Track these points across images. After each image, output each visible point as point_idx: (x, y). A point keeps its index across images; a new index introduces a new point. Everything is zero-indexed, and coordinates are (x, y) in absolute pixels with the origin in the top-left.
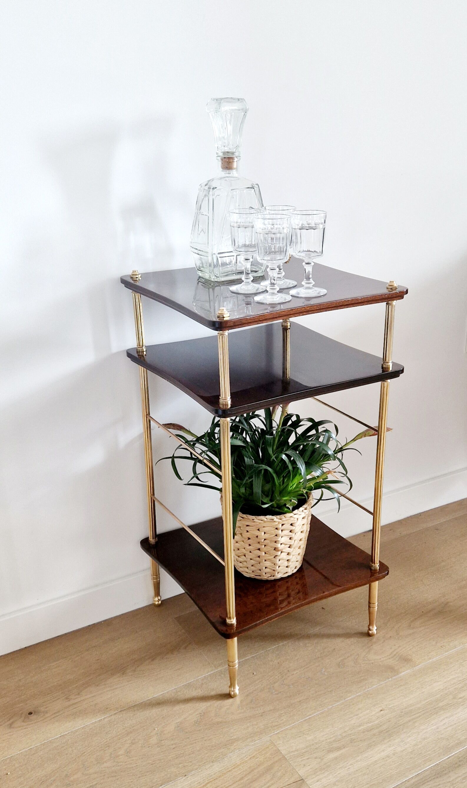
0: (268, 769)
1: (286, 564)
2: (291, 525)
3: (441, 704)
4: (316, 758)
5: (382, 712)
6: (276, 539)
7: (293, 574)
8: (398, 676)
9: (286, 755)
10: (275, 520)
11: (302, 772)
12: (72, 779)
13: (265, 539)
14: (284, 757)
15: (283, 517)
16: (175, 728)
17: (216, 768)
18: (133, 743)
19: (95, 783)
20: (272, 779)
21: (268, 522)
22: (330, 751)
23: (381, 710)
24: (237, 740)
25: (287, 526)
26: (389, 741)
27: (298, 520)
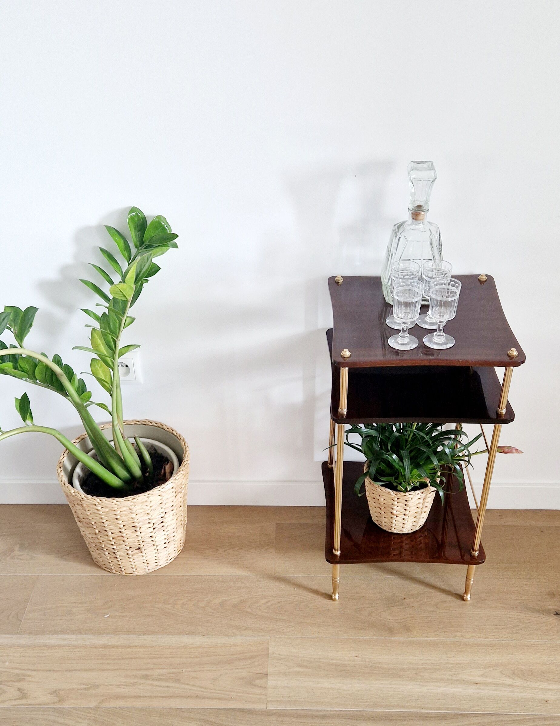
0: (252, 657)
1: (402, 525)
2: (406, 501)
3: (401, 673)
4: (286, 665)
5: (356, 658)
6: (392, 506)
7: (408, 534)
8: (391, 638)
9: (270, 654)
10: (391, 494)
11: (271, 670)
12: (145, 605)
13: (384, 504)
14: (268, 654)
15: (399, 494)
16: (221, 602)
17: (224, 640)
18: (190, 600)
19: (154, 614)
20: (249, 664)
21: (386, 493)
22: (299, 666)
23: (356, 656)
24: (249, 629)
25: (402, 500)
26: (343, 679)
27: (413, 499)
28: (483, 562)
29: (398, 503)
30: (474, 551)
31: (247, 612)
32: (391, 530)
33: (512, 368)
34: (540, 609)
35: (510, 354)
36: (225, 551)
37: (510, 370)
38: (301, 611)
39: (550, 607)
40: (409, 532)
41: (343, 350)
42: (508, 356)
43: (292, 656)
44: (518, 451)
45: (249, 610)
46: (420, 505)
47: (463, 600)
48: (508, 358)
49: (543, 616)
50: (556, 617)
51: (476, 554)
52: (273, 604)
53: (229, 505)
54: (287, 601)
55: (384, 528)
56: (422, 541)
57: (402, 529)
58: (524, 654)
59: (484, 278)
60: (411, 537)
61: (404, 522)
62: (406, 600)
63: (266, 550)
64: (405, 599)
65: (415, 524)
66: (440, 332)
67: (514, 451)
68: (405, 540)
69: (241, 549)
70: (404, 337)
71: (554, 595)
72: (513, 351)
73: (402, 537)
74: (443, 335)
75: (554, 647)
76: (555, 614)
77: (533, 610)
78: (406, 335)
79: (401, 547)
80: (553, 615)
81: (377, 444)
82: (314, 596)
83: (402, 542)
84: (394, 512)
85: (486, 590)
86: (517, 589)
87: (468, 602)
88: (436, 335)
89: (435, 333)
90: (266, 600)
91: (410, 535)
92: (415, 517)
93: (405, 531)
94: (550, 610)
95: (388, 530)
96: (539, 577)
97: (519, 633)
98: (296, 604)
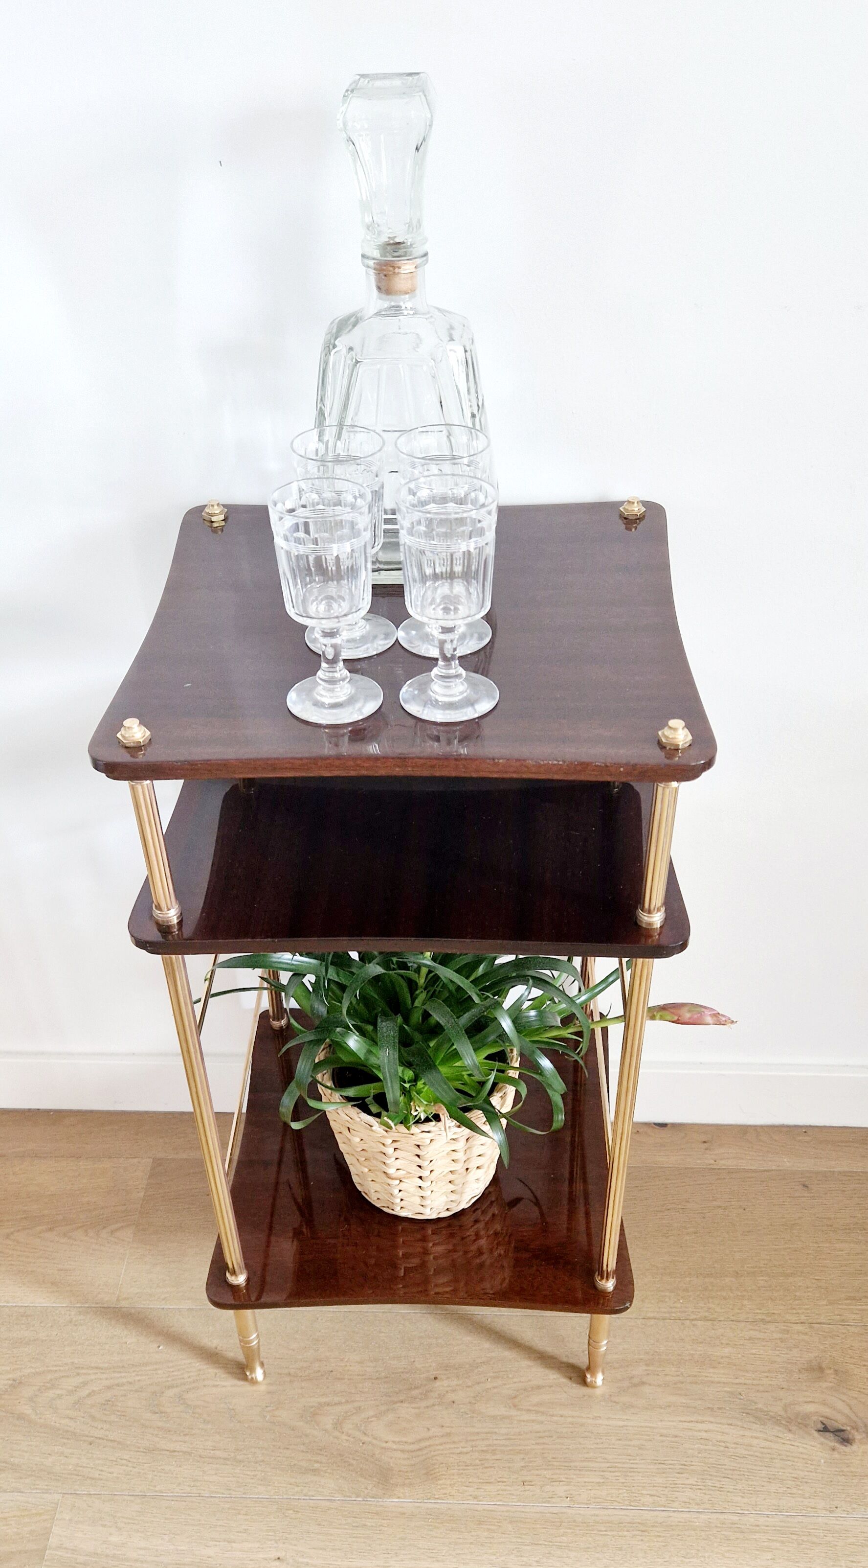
1: (417, 1200)
2: (417, 1146)
5: (276, 1562)
6: (383, 1158)
7: (439, 1219)
8: (380, 1500)
9: (50, 1549)
10: (374, 1128)
13: (363, 1150)
14: (45, 1550)
21: (362, 1126)
24: (14, 1469)
25: (406, 1145)
27: (433, 1143)
28: (627, 1308)
29: (398, 1151)
30: (602, 1278)
31: (21, 1417)
32: (393, 1210)
33: (674, 784)
34: (782, 1413)
35: (664, 740)
36: (8, 1236)
37: (667, 791)
38: (162, 1413)
39: (810, 1408)
40: (441, 1216)
41: (123, 725)
42: (662, 746)
43: (107, 1556)
44: (719, 1019)
45: (27, 1410)
46: (460, 1156)
47: (584, 1382)
48: (662, 754)
49: (790, 1436)
50: (822, 1439)
51: (609, 1285)
52: (93, 1391)
53: (50, 1108)
54: (130, 1383)
55: (378, 1205)
56: (482, 1233)
57: (421, 1210)
58: (727, 1555)
59: (636, 509)
60: (449, 1226)
61: (422, 1193)
62: (438, 1383)
63: (112, 1232)
64: (436, 1378)
65: (453, 1197)
66: (448, 666)
67: (709, 1019)
68: (433, 1234)
69: (50, 1230)
70: (332, 682)
71: (821, 1369)
72: (675, 729)
73: (423, 1228)
74: (457, 676)
75: (809, 1534)
76: (820, 1431)
77: (762, 1417)
78: (337, 675)
79: (426, 1252)
80: (816, 1434)
81: (322, 996)
82: (205, 1367)
83: (424, 1239)
84: (391, 1171)
85: (647, 1353)
86: (727, 1351)
87: (598, 1392)
88: (437, 676)
89: (435, 671)
90: (80, 1379)
91: (443, 1224)
92: (450, 1182)
93: (430, 1214)
94: (807, 1416)
95: (385, 1210)
96: (788, 1317)
97: (720, 1489)
98: (154, 1393)
